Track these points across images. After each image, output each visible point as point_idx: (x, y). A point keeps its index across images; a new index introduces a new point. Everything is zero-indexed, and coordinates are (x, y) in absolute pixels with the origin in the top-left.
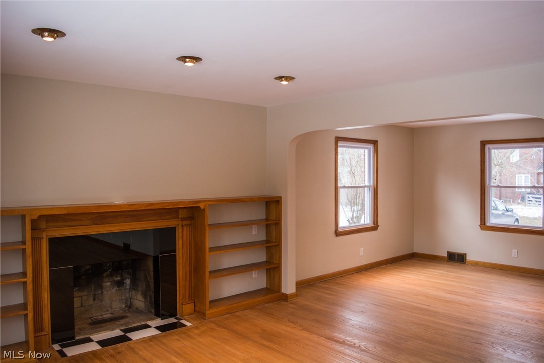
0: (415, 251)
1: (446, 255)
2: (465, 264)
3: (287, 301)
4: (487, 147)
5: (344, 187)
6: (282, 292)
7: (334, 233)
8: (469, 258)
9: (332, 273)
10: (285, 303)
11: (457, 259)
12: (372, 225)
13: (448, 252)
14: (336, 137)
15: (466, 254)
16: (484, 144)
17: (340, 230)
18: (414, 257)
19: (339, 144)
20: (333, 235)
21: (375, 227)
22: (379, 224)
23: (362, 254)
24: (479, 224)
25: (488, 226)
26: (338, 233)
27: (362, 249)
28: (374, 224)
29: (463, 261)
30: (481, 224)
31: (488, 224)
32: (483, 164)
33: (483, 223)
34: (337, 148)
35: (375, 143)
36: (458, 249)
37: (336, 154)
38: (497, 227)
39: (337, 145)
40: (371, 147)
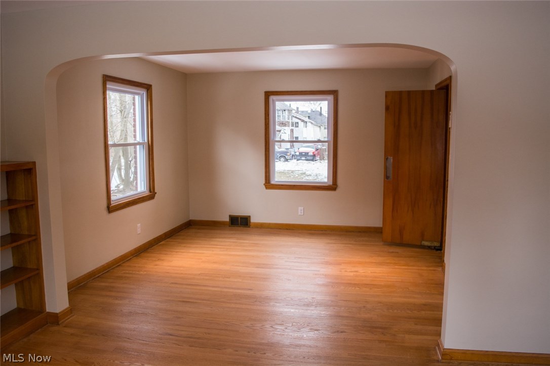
0: (191, 219)
1: (227, 219)
2: (249, 227)
3: (58, 324)
4: (272, 98)
5: (115, 145)
6: (47, 311)
7: (106, 208)
8: (253, 220)
9: (107, 263)
10: (55, 328)
11: (240, 223)
12: (147, 193)
13: (230, 216)
14: (104, 75)
15: (250, 216)
16: (268, 94)
17: (113, 204)
18: (191, 225)
19: (107, 86)
20: (105, 212)
21: (151, 195)
22: (156, 191)
23: (139, 231)
24: (264, 183)
25: (273, 185)
26: (111, 209)
27: (139, 225)
28: (150, 191)
29: (247, 225)
30: (266, 182)
31: (272, 182)
32: (267, 117)
33: (268, 182)
34: (106, 90)
35: (148, 88)
36: (240, 211)
37: (105, 99)
38: (282, 185)
39: (106, 87)
40: (144, 92)
